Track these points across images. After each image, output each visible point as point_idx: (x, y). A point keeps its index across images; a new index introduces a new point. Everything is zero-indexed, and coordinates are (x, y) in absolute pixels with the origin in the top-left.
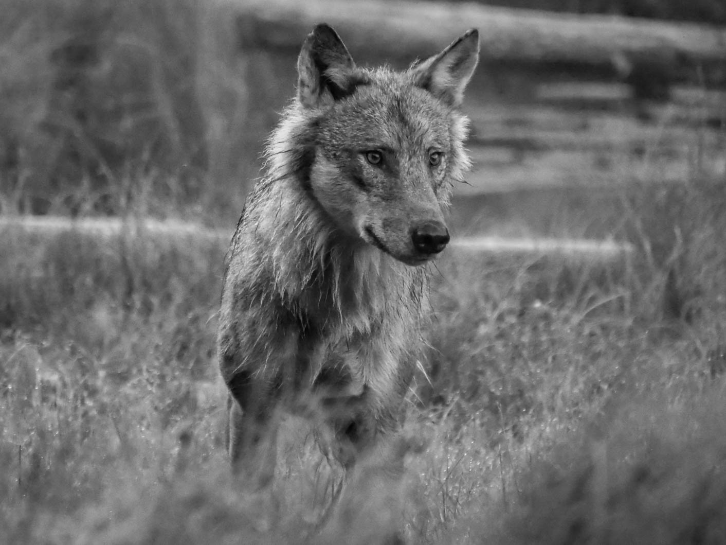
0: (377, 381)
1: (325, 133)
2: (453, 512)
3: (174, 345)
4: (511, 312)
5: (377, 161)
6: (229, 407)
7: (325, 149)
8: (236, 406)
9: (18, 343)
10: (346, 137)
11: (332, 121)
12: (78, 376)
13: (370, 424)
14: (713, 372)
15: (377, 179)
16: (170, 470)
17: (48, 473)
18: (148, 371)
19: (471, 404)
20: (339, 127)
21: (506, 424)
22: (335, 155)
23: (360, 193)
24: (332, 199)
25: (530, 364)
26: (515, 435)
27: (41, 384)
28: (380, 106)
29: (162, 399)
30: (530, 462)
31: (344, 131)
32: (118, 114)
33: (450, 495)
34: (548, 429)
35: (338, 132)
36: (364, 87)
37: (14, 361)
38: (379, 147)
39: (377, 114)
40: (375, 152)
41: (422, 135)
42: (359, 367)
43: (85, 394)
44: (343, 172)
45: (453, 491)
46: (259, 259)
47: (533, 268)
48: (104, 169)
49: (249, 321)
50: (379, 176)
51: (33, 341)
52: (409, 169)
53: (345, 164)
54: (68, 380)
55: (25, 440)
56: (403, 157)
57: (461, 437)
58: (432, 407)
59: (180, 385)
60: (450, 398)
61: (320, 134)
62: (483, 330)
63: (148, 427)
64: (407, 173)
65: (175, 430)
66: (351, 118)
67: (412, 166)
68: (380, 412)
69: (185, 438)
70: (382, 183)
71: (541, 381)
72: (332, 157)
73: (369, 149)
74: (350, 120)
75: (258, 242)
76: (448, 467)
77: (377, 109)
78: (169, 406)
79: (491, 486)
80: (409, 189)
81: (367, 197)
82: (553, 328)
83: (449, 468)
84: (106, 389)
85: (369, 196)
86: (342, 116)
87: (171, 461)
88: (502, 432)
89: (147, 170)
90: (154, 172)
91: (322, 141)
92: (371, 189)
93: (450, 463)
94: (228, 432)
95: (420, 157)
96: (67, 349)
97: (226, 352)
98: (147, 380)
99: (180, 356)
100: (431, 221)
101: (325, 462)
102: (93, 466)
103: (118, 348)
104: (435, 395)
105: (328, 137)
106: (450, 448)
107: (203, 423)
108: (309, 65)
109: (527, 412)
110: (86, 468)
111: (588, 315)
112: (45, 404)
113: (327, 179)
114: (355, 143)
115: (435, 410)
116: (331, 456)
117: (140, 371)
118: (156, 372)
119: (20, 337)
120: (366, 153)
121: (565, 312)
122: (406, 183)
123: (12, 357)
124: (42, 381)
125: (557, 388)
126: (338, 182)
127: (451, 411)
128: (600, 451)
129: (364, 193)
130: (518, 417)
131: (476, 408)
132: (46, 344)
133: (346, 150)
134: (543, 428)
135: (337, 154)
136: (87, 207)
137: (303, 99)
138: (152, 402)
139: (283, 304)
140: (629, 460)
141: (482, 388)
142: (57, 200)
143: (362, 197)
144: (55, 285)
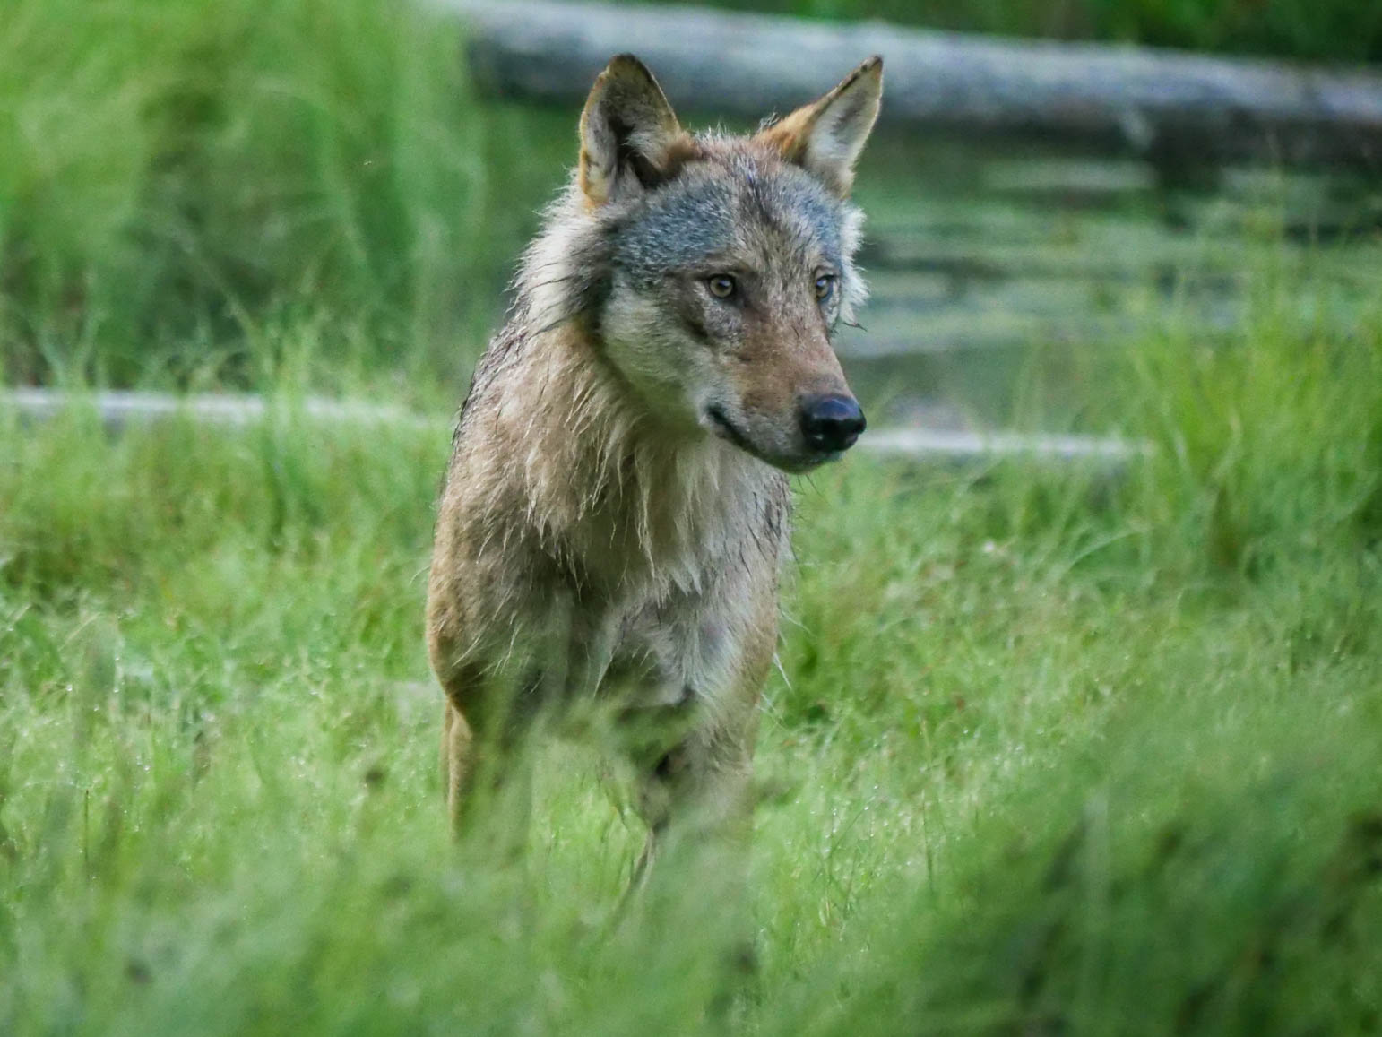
0: (706, 679)
1: (631, 246)
2: (843, 907)
3: (357, 617)
4: (943, 560)
5: (728, 291)
6: (448, 726)
7: (631, 274)
8: (460, 724)
9: (83, 613)
10: (672, 251)
11: (642, 224)
12: (189, 670)
13: (695, 754)
14: (1294, 666)
15: (730, 325)
16: (349, 833)
17: (136, 838)
18: (311, 661)
19: (873, 720)
20: (657, 236)
21: (935, 756)
22: (650, 284)
23: (697, 349)
24: (644, 361)
25: (977, 651)
26: (950, 774)
27: (123, 683)
28: (727, 196)
29: (335, 710)
30: (976, 822)
31: (666, 241)
32: (260, 212)
33: (837, 879)
34: (1007, 764)
35: (655, 243)
36: (698, 166)
37: (78, 643)
38: (730, 269)
39: (723, 210)
40: (724, 276)
41: (803, 246)
42: (674, 655)
43: (201, 701)
44: (666, 313)
45: (841, 872)
46: (499, 468)
47: (984, 484)
48: (235, 309)
49: (482, 577)
50: (733, 318)
51: (110, 608)
52: (784, 305)
53: (669, 300)
54: (171, 676)
55: (95, 782)
56: (773, 285)
57: (856, 777)
58: (804, 725)
59: (366, 687)
60: (836, 710)
61: (622, 248)
62: (894, 591)
63: (310, 760)
64: (782, 312)
65: (357, 765)
66: (678, 218)
67: (789, 299)
68: (712, 733)
69: (375, 778)
70: (739, 330)
71: (995, 681)
72: (645, 287)
73: (713, 273)
74: (677, 222)
75: (500, 440)
76: (833, 828)
77: (721, 201)
78: (347, 722)
79: (909, 863)
80: (789, 341)
81: (711, 356)
82: (1016, 588)
83: (834, 831)
84: (237, 692)
85: (715, 354)
86: (662, 215)
87: (350, 817)
88: (929, 769)
89: (310, 311)
90: (323, 315)
91: (626, 261)
92: (717, 341)
93: (837, 823)
94: (446, 768)
95: (802, 284)
96: (170, 623)
97: (442, 630)
98: (310, 677)
99: (366, 636)
100: (833, 395)
101: (617, 820)
102: (215, 827)
103: (260, 621)
104: (810, 705)
105: (638, 253)
106: (837, 798)
107: (407, 753)
108: (599, 127)
109: (970, 735)
110: (202, 830)
111: (1078, 565)
112: (131, 718)
113: (636, 326)
114: (686, 262)
115: (810, 731)
116: (627, 811)
117: (296, 663)
118: (325, 664)
119: (87, 602)
120: (706, 279)
121: (1038, 561)
122: (781, 329)
123: (73, 635)
124: (126, 678)
125: (1023, 693)
126: (657, 331)
127: (838, 732)
128: (1097, 803)
129: (706, 349)
130: (956, 744)
131: (883, 727)
132: (132, 613)
133: (669, 275)
134: (997, 763)
135: (655, 283)
136: (205, 374)
137: (588, 186)
138: (318, 714)
139: (542, 547)
140: (1147, 817)
141: (892, 692)
142: (154, 363)
143: (703, 355)
144: (150, 512)
